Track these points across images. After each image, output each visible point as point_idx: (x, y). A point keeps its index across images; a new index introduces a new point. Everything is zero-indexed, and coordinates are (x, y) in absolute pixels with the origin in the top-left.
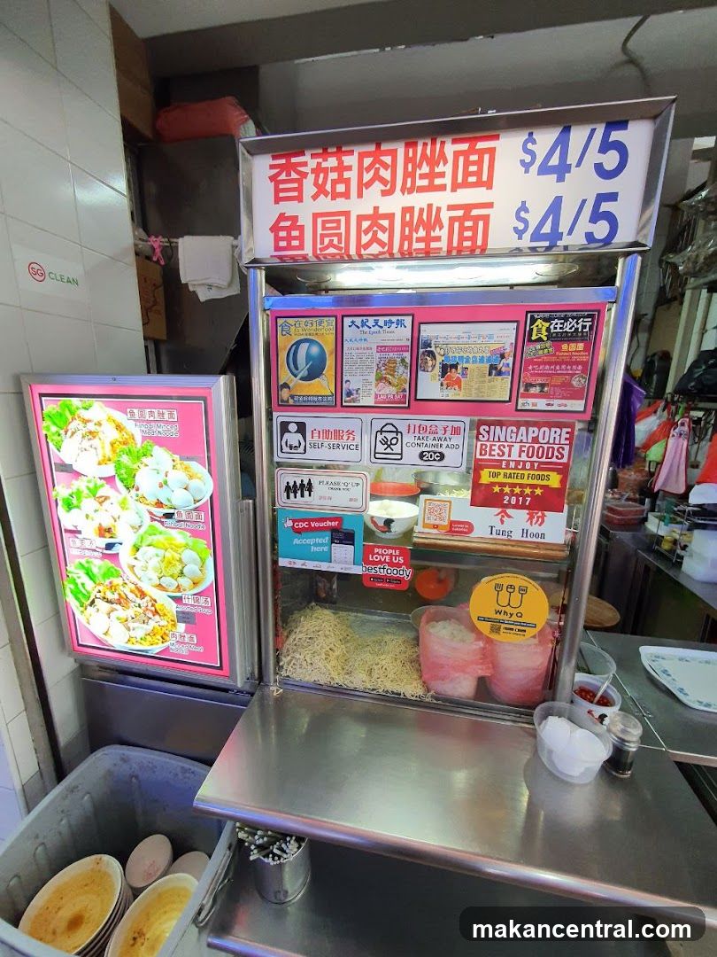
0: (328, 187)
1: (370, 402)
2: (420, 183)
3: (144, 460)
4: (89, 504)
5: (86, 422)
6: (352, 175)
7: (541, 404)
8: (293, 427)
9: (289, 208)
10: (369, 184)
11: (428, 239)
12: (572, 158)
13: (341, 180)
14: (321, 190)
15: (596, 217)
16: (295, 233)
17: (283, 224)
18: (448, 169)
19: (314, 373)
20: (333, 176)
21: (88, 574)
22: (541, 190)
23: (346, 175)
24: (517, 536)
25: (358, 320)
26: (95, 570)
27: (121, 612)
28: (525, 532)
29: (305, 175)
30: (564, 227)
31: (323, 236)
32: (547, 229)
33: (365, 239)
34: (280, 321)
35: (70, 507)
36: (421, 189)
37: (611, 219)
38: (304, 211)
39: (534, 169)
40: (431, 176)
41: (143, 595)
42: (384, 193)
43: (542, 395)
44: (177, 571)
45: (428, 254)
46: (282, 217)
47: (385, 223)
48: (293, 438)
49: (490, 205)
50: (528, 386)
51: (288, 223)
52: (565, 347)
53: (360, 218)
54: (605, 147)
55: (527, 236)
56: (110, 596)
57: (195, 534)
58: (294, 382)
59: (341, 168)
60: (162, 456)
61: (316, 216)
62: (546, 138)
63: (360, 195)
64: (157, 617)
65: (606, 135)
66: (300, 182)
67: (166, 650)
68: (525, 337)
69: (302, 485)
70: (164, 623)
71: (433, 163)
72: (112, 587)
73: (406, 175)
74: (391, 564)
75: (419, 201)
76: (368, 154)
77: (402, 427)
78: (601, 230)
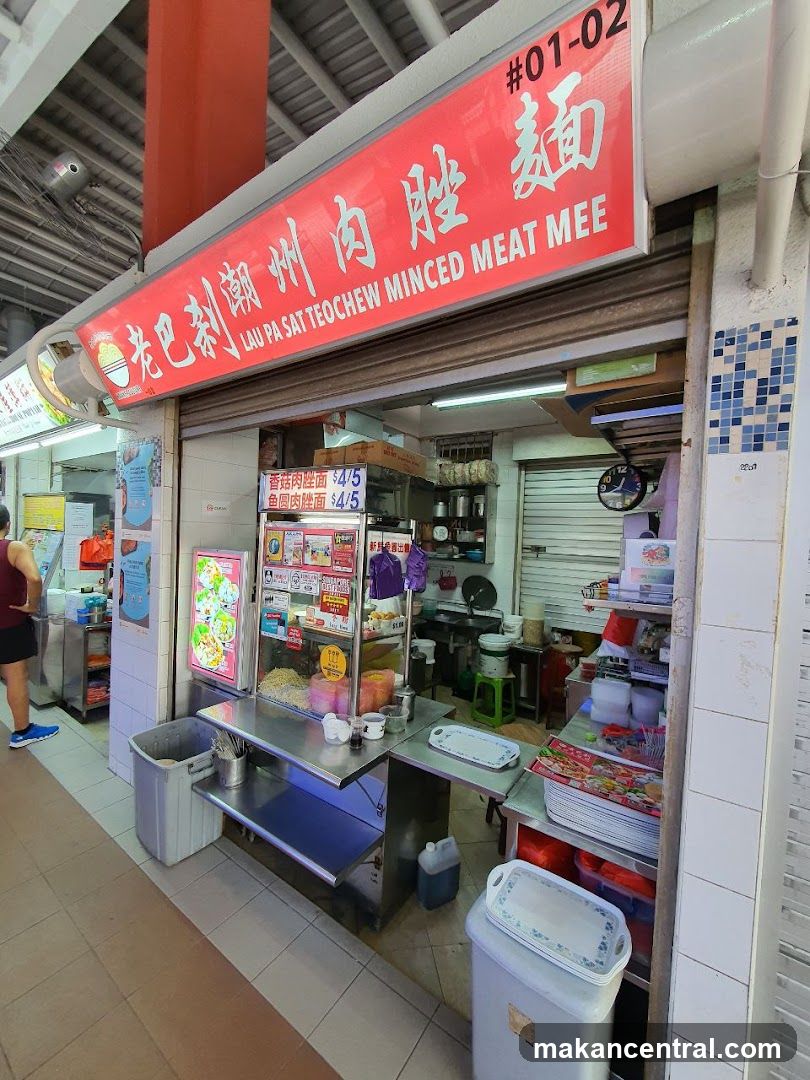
0: (284, 486)
1: (290, 564)
2: (307, 485)
3: (222, 582)
4: (205, 600)
5: (208, 566)
6: (290, 482)
7: (339, 568)
8: (269, 573)
9: (274, 492)
10: (295, 485)
11: (309, 504)
12: (346, 479)
13: (288, 483)
14: (282, 487)
15: (353, 499)
16: (275, 500)
18: (315, 481)
19: (276, 552)
20: (286, 482)
21: (200, 631)
22: (338, 489)
24: (338, 628)
25: (290, 533)
26: (202, 629)
27: (208, 649)
28: (341, 627)
29: (279, 481)
30: (345, 502)
31: (282, 502)
32: (341, 503)
33: (293, 504)
34: (268, 532)
35: (199, 600)
37: (356, 499)
38: (277, 493)
39: (337, 482)
40: (310, 483)
41: (214, 641)
42: (299, 489)
43: (340, 565)
44: (225, 631)
45: (309, 509)
46: (272, 495)
47: (299, 499)
48: (269, 577)
49: (325, 494)
50: (336, 561)
51: (273, 497)
52: (346, 546)
53: (292, 497)
54: (355, 476)
55: (335, 505)
56: (205, 642)
57: (232, 615)
58: (270, 554)
59: (288, 478)
60: (227, 581)
61: (281, 495)
62: (339, 472)
63: (292, 488)
64: (217, 653)
65: (355, 472)
66: (277, 483)
67: (218, 669)
68: (334, 542)
69: (271, 598)
70: (219, 655)
71: (311, 479)
72: (206, 637)
73: (304, 482)
74: (296, 637)
75: (307, 491)
76: (295, 476)
77: (300, 575)
78: (354, 503)
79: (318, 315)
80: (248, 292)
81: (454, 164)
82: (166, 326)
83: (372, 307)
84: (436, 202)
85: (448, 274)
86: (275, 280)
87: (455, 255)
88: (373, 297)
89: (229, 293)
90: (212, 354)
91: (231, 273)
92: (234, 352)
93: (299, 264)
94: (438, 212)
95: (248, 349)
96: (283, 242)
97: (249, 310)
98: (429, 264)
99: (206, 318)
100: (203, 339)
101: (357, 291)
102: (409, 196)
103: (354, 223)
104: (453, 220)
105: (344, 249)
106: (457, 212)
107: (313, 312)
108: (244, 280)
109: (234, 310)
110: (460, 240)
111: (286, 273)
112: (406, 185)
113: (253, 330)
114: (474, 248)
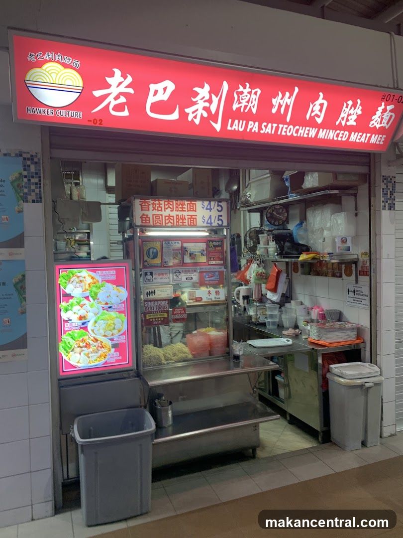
0: (156, 208)
1: (171, 264)
2: (179, 209)
3: (101, 288)
4: (76, 308)
5: (78, 277)
6: (163, 206)
7: (214, 262)
8: (149, 274)
9: (146, 212)
10: (167, 209)
11: (183, 223)
12: (212, 207)
13: (159, 207)
14: (154, 209)
15: (219, 220)
16: (147, 219)
17: (144, 216)
18: (186, 207)
19: (155, 257)
20: (158, 206)
21: (72, 338)
23: (161, 206)
24: (214, 299)
25: (167, 242)
26: (76, 335)
27: (86, 350)
28: (215, 298)
29: (149, 205)
30: (213, 221)
31: (155, 220)
32: (209, 222)
33: (167, 222)
34: (144, 243)
35: (67, 310)
36: (180, 211)
37: (221, 220)
38: (150, 214)
39: (205, 209)
40: (182, 208)
41: (96, 340)
42: (171, 211)
43: (214, 260)
44: (112, 328)
45: (183, 226)
46: (144, 215)
47: (172, 218)
48: (149, 277)
49: (196, 216)
50: (210, 258)
51: (145, 216)
52: (217, 248)
53: (165, 216)
54: (218, 206)
55: (205, 223)
56: (81, 344)
57: (120, 312)
58: (148, 260)
59: (159, 204)
60: (109, 286)
61: (153, 215)
62: (206, 203)
63: (165, 211)
64: (103, 349)
65: (218, 203)
66: (148, 206)
67: (106, 363)
68: (208, 246)
69: (152, 292)
70: (106, 350)
71: (182, 205)
72: (83, 340)
73: (176, 207)
74: (181, 314)
75: (180, 213)
76: (167, 202)
77: (180, 270)
78: (220, 223)
79: (284, 130)
80: (252, 102)
81: (361, 108)
82: (165, 89)
83: (310, 136)
84: (351, 115)
85: (342, 137)
86: (272, 106)
87: (347, 133)
88: (313, 133)
89: (239, 97)
90: (197, 121)
91: (248, 89)
92: (218, 127)
93: (289, 106)
94: (350, 118)
95: (229, 128)
96: (287, 94)
97: (246, 111)
98: (338, 131)
99: (210, 101)
100: (197, 110)
101: (308, 128)
102: (344, 108)
103: (322, 105)
104: (352, 122)
105: (312, 111)
106: (355, 121)
107: (282, 128)
108: (253, 96)
109: (235, 106)
110: (350, 129)
111: (280, 106)
112: (345, 105)
113: (241, 122)
114: (353, 133)
